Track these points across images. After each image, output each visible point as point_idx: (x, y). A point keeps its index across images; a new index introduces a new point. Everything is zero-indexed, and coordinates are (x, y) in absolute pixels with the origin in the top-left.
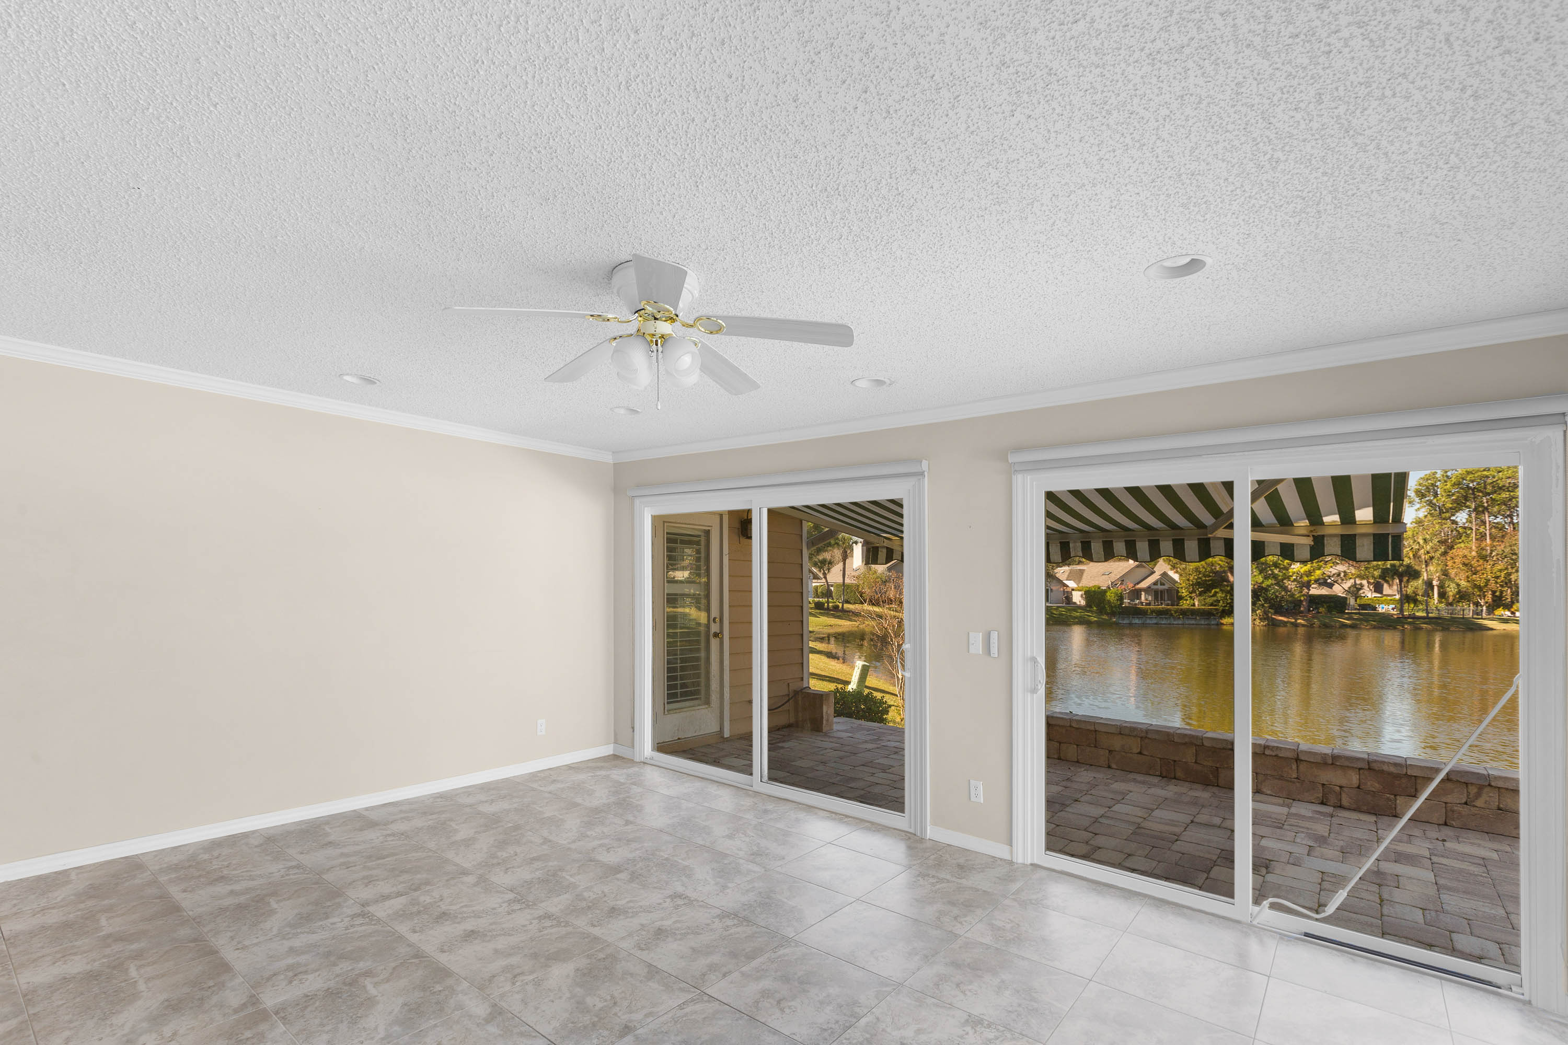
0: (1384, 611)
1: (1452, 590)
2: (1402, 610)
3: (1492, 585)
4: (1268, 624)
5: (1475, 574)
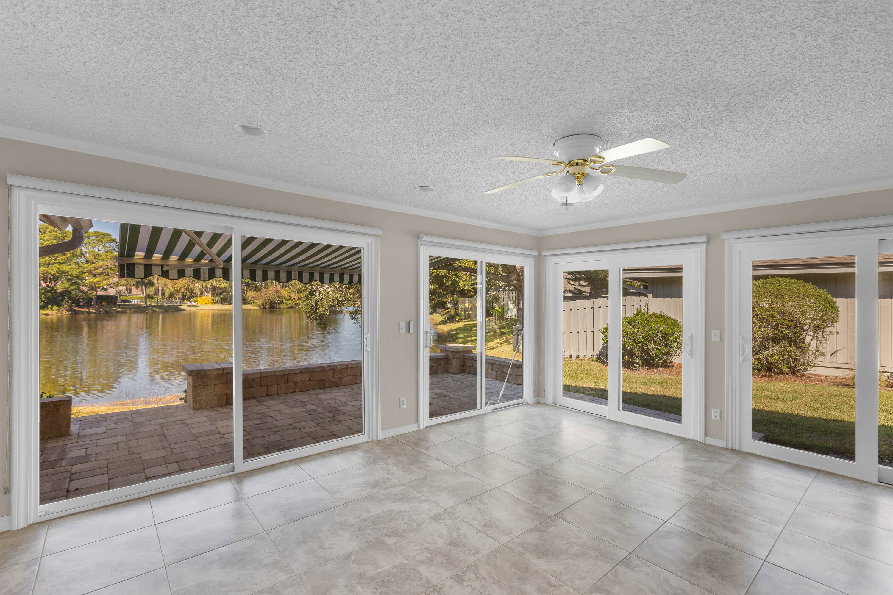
0: (135, 303)
1: (167, 293)
2: (146, 302)
3: (182, 290)
4: (72, 313)
5: (175, 284)
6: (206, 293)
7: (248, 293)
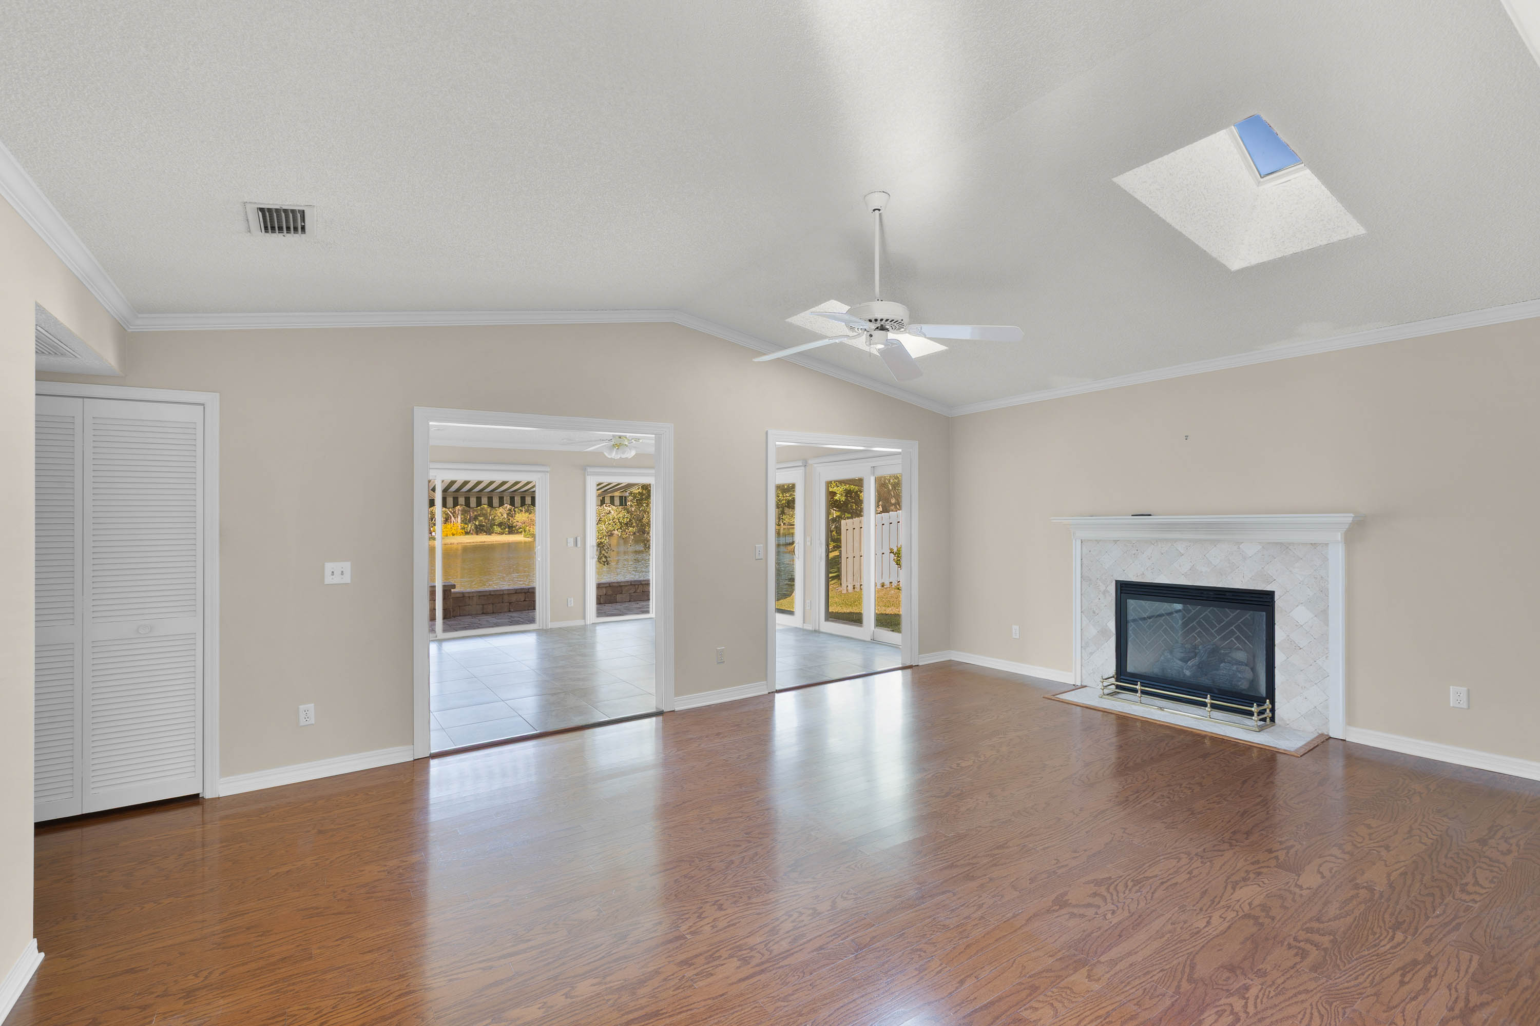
6: (453, 518)
7: (517, 515)
